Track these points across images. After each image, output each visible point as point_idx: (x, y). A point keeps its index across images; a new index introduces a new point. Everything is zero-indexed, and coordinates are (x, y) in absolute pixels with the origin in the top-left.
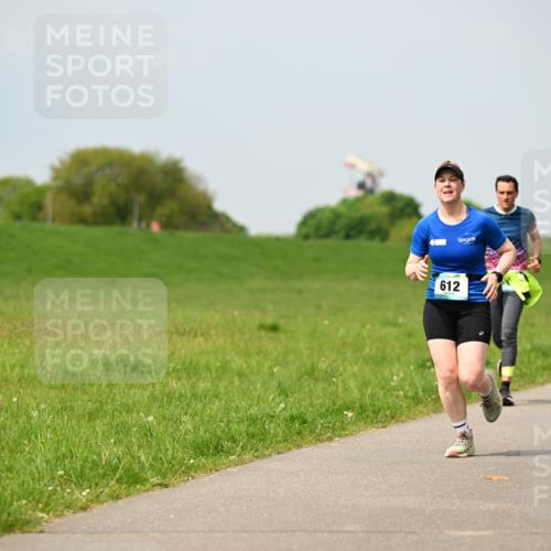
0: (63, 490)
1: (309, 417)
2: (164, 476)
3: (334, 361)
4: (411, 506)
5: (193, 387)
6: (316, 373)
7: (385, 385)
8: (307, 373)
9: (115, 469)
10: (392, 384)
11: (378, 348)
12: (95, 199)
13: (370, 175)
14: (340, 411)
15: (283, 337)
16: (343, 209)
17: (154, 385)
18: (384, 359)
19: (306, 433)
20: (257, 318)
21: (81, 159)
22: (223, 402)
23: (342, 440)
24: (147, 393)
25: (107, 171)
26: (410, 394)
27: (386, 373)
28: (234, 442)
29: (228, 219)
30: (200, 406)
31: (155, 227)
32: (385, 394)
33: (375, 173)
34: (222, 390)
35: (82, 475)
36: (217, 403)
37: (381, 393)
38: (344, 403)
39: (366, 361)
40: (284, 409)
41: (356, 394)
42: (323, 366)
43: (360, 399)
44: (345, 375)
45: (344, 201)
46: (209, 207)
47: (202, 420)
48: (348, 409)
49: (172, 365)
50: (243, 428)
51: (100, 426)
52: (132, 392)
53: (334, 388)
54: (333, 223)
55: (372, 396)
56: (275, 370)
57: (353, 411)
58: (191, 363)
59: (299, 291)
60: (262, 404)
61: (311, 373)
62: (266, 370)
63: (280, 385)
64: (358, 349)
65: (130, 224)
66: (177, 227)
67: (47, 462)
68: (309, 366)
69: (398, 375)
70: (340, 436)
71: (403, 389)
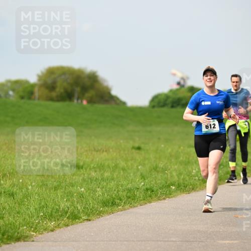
0: (43, 222)
1: (155, 189)
2: (89, 216)
3: (166, 163)
4: (201, 230)
5: (102, 175)
6: (158, 169)
7: (189, 174)
8: (154, 168)
9: (67, 213)
10: (193, 174)
11: (186, 157)
12: (58, 90)
13: (183, 79)
14: (169, 186)
15: (143, 152)
16: (171, 94)
17: (84, 175)
18: (189, 162)
19: (154, 196)
20: (131, 144)
21: (51, 71)
22: (116, 182)
23: (170, 200)
24: (81, 178)
25: (63, 77)
26: (201, 178)
27: (190, 169)
28: (121, 200)
29: (118, 99)
30: (105, 184)
31: (85, 102)
32: (190, 179)
33: (185, 78)
34: (115, 176)
35: (51, 215)
36: (113, 182)
37: (187, 178)
38: (171, 183)
39: (181, 163)
40: (144, 185)
41: (176, 178)
42: (161, 165)
43: (178, 181)
44: (171, 169)
45: (171, 91)
46: (109, 93)
47: (106, 190)
48: (172, 185)
49: (92, 165)
50: (125, 194)
51: (59, 192)
52: (74, 177)
53: (166, 175)
54: (166, 100)
55: (184, 179)
56: (139, 167)
57: (175, 186)
58: (101, 164)
59: (150, 132)
60: (133, 183)
61: (156, 169)
62: (135, 167)
63: (141, 174)
64: (177, 158)
65: (73, 101)
66: (94, 103)
67: (36, 209)
68: (154, 165)
69: (195, 170)
70: (169, 198)
71: (197, 176)
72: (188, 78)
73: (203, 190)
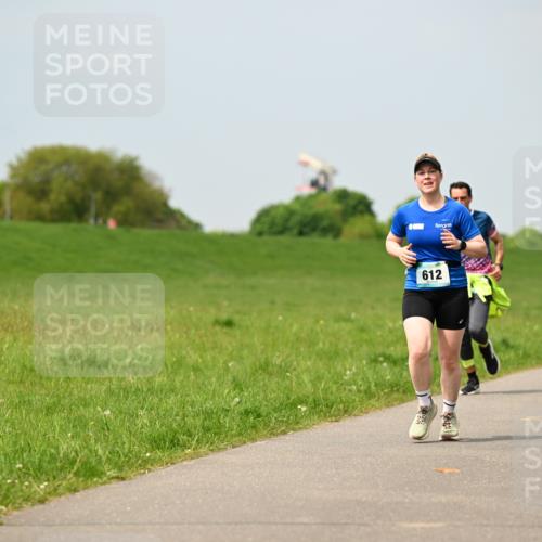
0: (22, 483)
1: (263, 411)
2: (121, 469)
3: (288, 356)
4: (364, 499)
5: (150, 382)
6: (270, 368)
7: (337, 378)
8: (261, 367)
9: (73, 462)
10: (346, 378)
11: (331, 343)
12: (53, 197)
13: (323, 173)
14: (294, 405)
15: (237, 332)
16: (297, 207)
17: (110, 380)
18: (337, 354)
19: (260, 427)
20: (212, 314)
21: (38, 157)
22: (178, 397)
23: (296, 434)
24: (104, 388)
25: (64, 168)
26: (362, 388)
27: (339, 368)
28: (190, 435)
29: (183, 215)
30: (156, 400)
31: (111, 224)
32: (338, 389)
33: (329, 171)
34: (178, 384)
35: (40, 468)
36: (173, 397)
37: (334, 388)
38: (298, 397)
39: (320, 355)
40: (240, 403)
41: (309, 388)
42: (277, 360)
43: (314, 393)
44: (299, 369)
45: (298, 199)
46: (165, 204)
47: (158, 414)
48: (301, 403)
50: (198, 421)
51: (58, 420)
52: (89, 387)
53: (288, 382)
54: (287, 220)
55: (325, 390)
56: (230, 365)
57: (307, 404)
59: (253, 288)
60: (217, 399)
61: (265, 367)
62: (221, 365)
63: (234, 380)
64: (312, 343)
65: (87, 221)
66: (133, 225)
67: (6, 455)
68: (263, 360)
69: (350, 370)
70: (294, 430)
71: (355, 384)
72: (335, 172)
73: (367, 413)
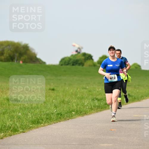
1: (63, 114)
2: (24, 129)
3: (69, 99)
4: (90, 138)
5: (31, 105)
6: (65, 102)
8: (62, 102)
9: (10, 128)
10: (85, 104)
11: (81, 95)
12: (5, 55)
14: (71, 112)
15: (55, 92)
17: (21, 105)
18: (83, 98)
19: (62, 118)
20: (48, 87)
22: (39, 110)
23: (72, 120)
24: (19, 107)
25: (8, 47)
26: (90, 107)
28: (42, 120)
29: (41, 60)
30: (33, 111)
31: (21, 62)
33: (81, 48)
34: (39, 106)
35: (1, 129)
37: (82, 107)
38: (72, 110)
39: (78, 98)
40: (56, 111)
41: (75, 107)
44: (73, 102)
46: (36, 57)
47: (34, 114)
50: (45, 116)
51: (6, 116)
52: (15, 107)
53: (69, 106)
56: (54, 101)
57: (74, 112)
59: (60, 80)
60: (50, 110)
62: (51, 101)
63: (55, 105)
65: (14, 62)
66: (27, 62)
69: (87, 102)
73: (91, 114)
